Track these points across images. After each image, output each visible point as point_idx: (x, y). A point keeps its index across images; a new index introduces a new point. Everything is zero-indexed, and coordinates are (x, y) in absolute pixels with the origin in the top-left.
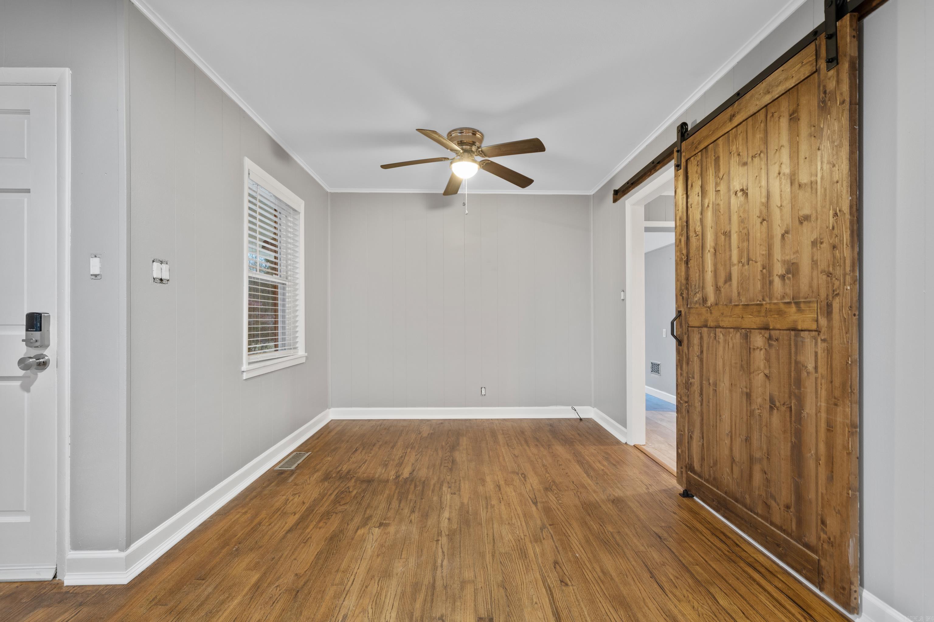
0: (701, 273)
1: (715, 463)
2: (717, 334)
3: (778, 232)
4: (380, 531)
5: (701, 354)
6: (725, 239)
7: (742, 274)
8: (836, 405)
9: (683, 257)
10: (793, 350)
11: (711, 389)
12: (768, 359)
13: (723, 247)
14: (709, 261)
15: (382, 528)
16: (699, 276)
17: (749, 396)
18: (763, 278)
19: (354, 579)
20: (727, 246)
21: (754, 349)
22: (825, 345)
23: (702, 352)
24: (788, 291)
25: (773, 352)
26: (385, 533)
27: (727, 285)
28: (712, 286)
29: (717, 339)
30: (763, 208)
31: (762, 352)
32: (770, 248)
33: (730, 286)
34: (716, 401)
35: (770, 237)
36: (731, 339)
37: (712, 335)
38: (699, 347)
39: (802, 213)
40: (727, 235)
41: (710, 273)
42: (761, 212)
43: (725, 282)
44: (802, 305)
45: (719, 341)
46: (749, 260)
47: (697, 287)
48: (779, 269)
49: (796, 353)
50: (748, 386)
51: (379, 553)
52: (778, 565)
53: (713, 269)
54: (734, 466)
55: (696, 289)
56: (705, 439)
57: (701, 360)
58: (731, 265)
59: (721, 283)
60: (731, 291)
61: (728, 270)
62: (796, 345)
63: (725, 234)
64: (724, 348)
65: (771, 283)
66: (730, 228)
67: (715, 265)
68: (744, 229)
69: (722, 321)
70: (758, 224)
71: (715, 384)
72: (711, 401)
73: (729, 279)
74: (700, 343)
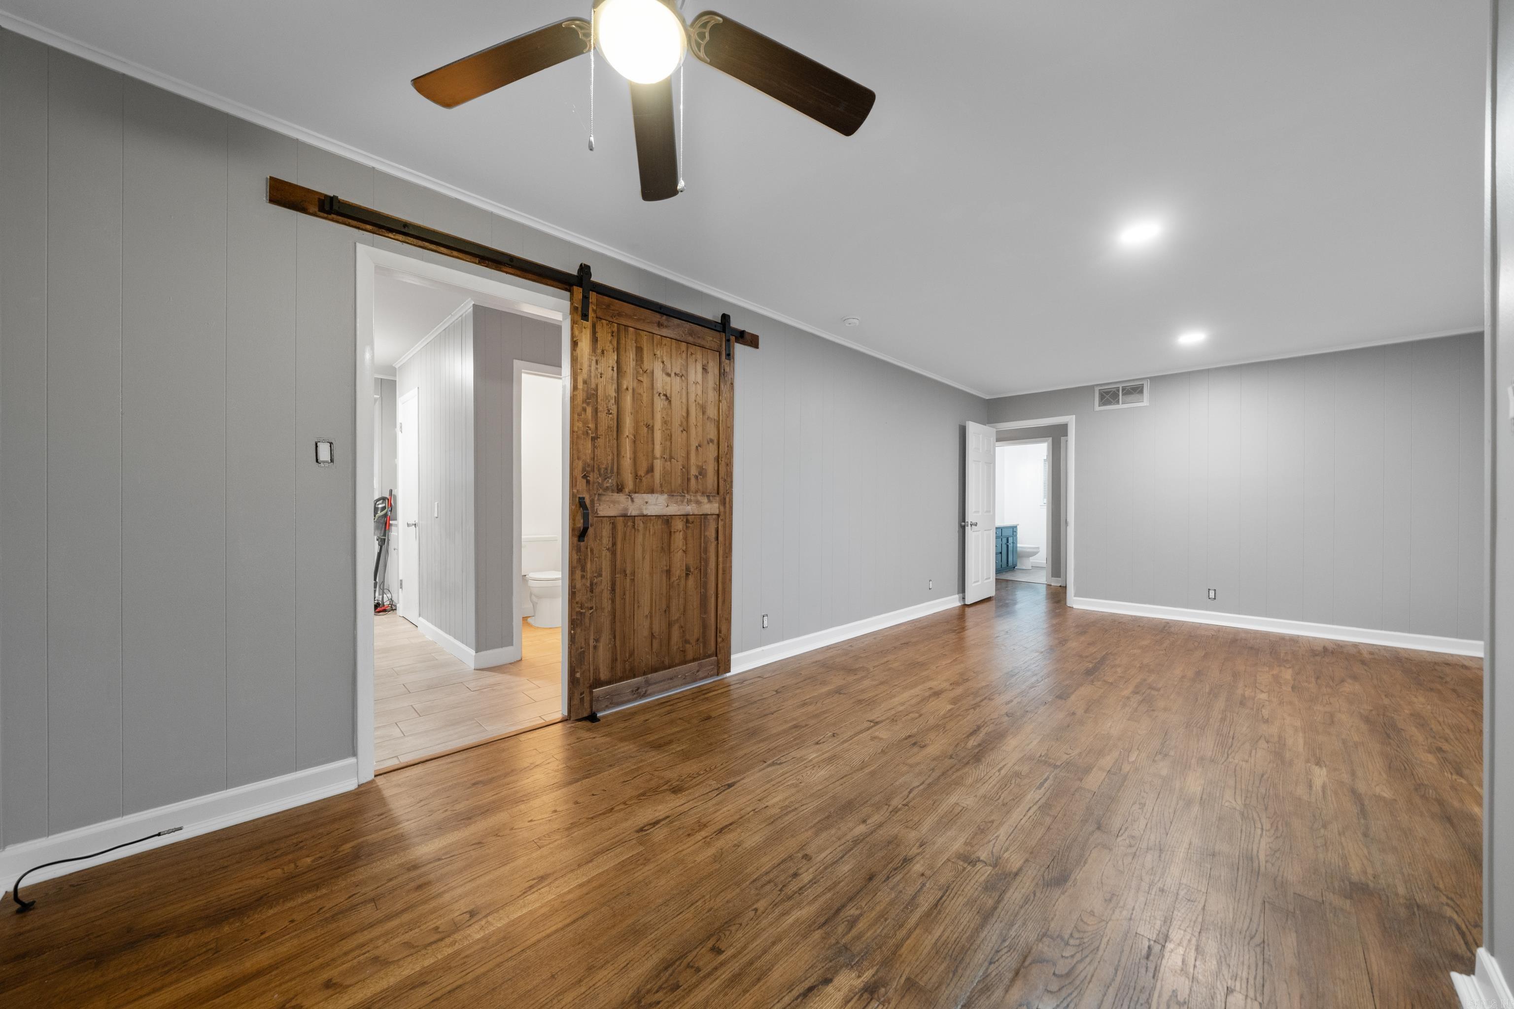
0: (615, 457)
1: (632, 654)
2: (636, 522)
3: (694, 444)
4: (979, 854)
5: (613, 546)
6: (648, 431)
7: (665, 468)
8: (727, 557)
9: (590, 432)
10: (703, 528)
11: (628, 580)
12: (685, 538)
13: (645, 438)
14: (628, 447)
15: (973, 857)
16: (613, 460)
17: (668, 572)
18: (683, 475)
19: (1027, 811)
20: (650, 439)
21: (674, 532)
22: (723, 523)
23: (614, 544)
24: (700, 487)
25: (689, 532)
26: (972, 847)
27: (649, 475)
28: (631, 474)
29: (636, 527)
30: (683, 420)
31: (681, 533)
32: (688, 453)
33: (653, 476)
34: (634, 589)
35: (688, 445)
36: (653, 526)
37: (629, 524)
38: (611, 539)
39: (709, 437)
40: (650, 428)
41: (628, 460)
42: (682, 422)
43: (647, 472)
44: (711, 498)
45: (638, 530)
46: (671, 458)
47: (609, 471)
48: (694, 471)
49: (704, 532)
50: (668, 565)
51: (989, 825)
52: (693, 688)
53: (632, 456)
54: (654, 640)
55: (607, 473)
56: (618, 638)
57: (613, 553)
58: (654, 458)
59: (641, 472)
60: (654, 482)
61: (650, 462)
62: (705, 524)
63: (648, 426)
64: (644, 535)
65: (689, 480)
66: (653, 423)
67: (635, 453)
68: (667, 429)
69: (646, 509)
70: (679, 432)
71: (633, 573)
72: (627, 593)
73: (651, 470)
74: (613, 534)
